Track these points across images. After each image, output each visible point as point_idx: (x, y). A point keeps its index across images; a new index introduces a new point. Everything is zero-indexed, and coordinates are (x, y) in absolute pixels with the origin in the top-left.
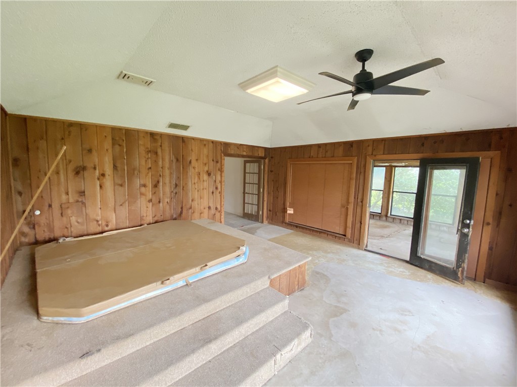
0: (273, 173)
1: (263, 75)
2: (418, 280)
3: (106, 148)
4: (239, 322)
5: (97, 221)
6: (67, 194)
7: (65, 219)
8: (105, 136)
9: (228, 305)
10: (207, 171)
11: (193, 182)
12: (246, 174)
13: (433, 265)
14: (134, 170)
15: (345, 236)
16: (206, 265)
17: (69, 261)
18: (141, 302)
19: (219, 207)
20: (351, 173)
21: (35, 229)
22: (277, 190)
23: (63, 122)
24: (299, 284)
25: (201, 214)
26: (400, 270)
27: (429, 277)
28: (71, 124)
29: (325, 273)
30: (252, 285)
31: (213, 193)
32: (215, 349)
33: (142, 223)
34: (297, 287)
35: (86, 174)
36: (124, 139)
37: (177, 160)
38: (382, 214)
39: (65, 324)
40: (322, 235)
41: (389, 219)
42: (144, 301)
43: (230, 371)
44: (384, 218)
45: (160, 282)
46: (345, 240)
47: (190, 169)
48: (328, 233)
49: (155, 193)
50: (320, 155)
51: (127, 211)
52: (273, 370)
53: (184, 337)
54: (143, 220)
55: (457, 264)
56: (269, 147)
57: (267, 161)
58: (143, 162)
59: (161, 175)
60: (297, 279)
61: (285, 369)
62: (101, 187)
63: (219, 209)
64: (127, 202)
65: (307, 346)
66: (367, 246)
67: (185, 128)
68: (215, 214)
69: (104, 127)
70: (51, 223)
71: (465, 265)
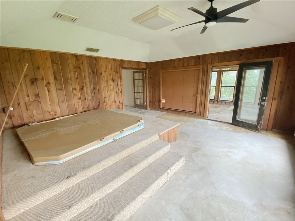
0: (152, 79)
1: (149, 12)
2: (237, 132)
3: (48, 66)
4: (146, 156)
5: (49, 112)
6: (28, 96)
7: (29, 111)
8: (47, 58)
9: (138, 149)
10: (112, 79)
11: (104, 86)
12: (135, 80)
13: (245, 124)
14: (68, 79)
15: (196, 112)
16: (123, 130)
17: (40, 135)
18: (90, 151)
19: (121, 101)
20: (199, 75)
21: (12, 119)
22: (155, 89)
23: (19, 50)
24: (174, 138)
25: (111, 105)
26: (227, 128)
27: (243, 130)
28: (24, 51)
29: (187, 132)
30: (150, 138)
31: (116, 92)
32: (136, 170)
33: (77, 112)
34: (172, 140)
35: (38, 83)
36: (59, 59)
37: (93, 72)
38: (215, 100)
39: (50, 165)
40: (182, 113)
41: (219, 102)
42: (92, 150)
43: (146, 179)
44: (216, 102)
45: (99, 140)
46: (196, 115)
47: (101, 78)
48: (186, 112)
49: (82, 94)
50: (180, 66)
51: (67, 106)
52: (167, 178)
53: (118, 165)
54: (77, 110)
55: (257, 122)
56: (148, 62)
57: (147, 71)
58: (72, 74)
59: (84, 82)
60: (172, 135)
61: (173, 177)
62: (48, 91)
63: (121, 102)
64: (66, 100)
65: (182, 167)
66: (208, 117)
67: (96, 51)
68: (119, 105)
69: (45, 52)
70: (21, 115)
71: (262, 122)
